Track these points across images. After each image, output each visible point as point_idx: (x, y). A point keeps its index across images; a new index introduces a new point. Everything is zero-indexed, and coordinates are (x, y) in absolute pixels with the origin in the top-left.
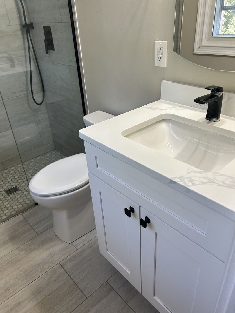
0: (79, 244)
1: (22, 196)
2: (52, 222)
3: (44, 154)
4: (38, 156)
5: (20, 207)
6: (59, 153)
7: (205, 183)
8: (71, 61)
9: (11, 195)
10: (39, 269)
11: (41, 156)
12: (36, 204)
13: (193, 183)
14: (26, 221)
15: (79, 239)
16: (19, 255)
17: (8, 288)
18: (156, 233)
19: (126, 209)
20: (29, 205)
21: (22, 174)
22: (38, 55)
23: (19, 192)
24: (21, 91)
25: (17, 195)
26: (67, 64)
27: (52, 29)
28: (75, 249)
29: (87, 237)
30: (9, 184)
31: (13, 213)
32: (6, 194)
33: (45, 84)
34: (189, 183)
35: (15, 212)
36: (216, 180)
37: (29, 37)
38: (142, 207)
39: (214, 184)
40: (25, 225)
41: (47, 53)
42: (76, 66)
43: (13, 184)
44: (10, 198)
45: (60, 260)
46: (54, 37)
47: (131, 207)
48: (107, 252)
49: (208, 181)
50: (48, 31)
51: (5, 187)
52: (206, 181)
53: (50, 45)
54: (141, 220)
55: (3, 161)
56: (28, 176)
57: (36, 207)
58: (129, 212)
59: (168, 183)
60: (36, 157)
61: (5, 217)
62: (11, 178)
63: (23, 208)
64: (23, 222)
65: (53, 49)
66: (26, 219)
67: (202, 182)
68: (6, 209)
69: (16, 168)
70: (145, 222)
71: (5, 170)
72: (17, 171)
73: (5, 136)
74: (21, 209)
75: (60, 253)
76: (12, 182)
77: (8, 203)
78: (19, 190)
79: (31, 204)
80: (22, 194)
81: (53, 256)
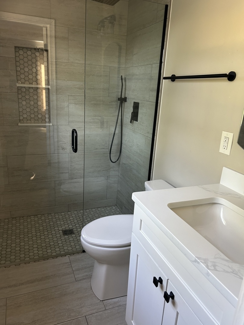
0: (109, 305)
1: (74, 240)
2: (92, 274)
3: (106, 207)
4: (100, 208)
5: (69, 249)
6: (118, 210)
7: (227, 272)
8: (148, 133)
9: (66, 237)
10: (67, 315)
11: (103, 208)
12: (84, 251)
13: (215, 268)
14: (70, 264)
15: (111, 300)
16: (55, 294)
17: (35, 321)
18: (178, 313)
19: (155, 278)
20: (77, 250)
21: (80, 218)
22: (124, 122)
23: (73, 235)
24: (102, 149)
25: (71, 238)
26: (145, 134)
27: (140, 105)
28: (104, 309)
29: (119, 301)
30: (67, 226)
31: (62, 253)
32: (62, 234)
33: (123, 146)
34: (211, 267)
35: (64, 253)
36: (240, 273)
37: (121, 107)
38: (170, 280)
39: (235, 275)
40: (68, 267)
41: (131, 122)
42: (152, 137)
43: (71, 226)
44: (64, 238)
45: (88, 313)
46: (140, 111)
47: (160, 278)
48: (132, 321)
49: (232, 271)
50: (136, 106)
51: (63, 227)
52: (230, 270)
53: (135, 117)
54: (166, 294)
55: (70, 203)
56: (85, 221)
57: (83, 254)
58: (157, 282)
59: (192, 261)
60: (98, 208)
61: (55, 254)
62: (71, 221)
63: (71, 251)
64: (68, 264)
65: (137, 120)
66: (70, 263)
67: (224, 270)
68: (58, 247)
69: (78, 213)
70: (169, 297)
71: (69, 212)
72: (78, 216)
73: (78, 182)
74: (70, 251)
75: (89, 307)
76: (70, 224)
77: (61, 242)
78: (74, 234)
79: (79, 250)
80: (75, 237)
81: (82, 307)
